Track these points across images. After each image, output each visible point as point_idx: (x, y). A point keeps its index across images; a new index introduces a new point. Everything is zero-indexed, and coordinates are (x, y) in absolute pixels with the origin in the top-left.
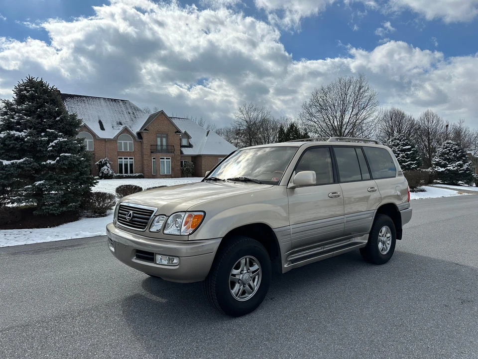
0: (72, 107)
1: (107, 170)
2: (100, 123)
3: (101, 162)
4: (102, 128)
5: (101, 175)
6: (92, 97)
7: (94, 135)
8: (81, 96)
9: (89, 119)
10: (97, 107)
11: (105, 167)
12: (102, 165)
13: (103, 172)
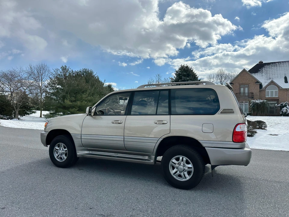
0: (267, 71)
1: (286, 110)
2: (286, 79)
3: (282, 104)
4: (286, 81)
5: (281, 113)
6: (283, 62)
7: (279, 87)
8: (275, 63)
9: (277, 77)
10: (285, 68)
11: (285, 108)
12: (282, 107)
13: (283, 112)
